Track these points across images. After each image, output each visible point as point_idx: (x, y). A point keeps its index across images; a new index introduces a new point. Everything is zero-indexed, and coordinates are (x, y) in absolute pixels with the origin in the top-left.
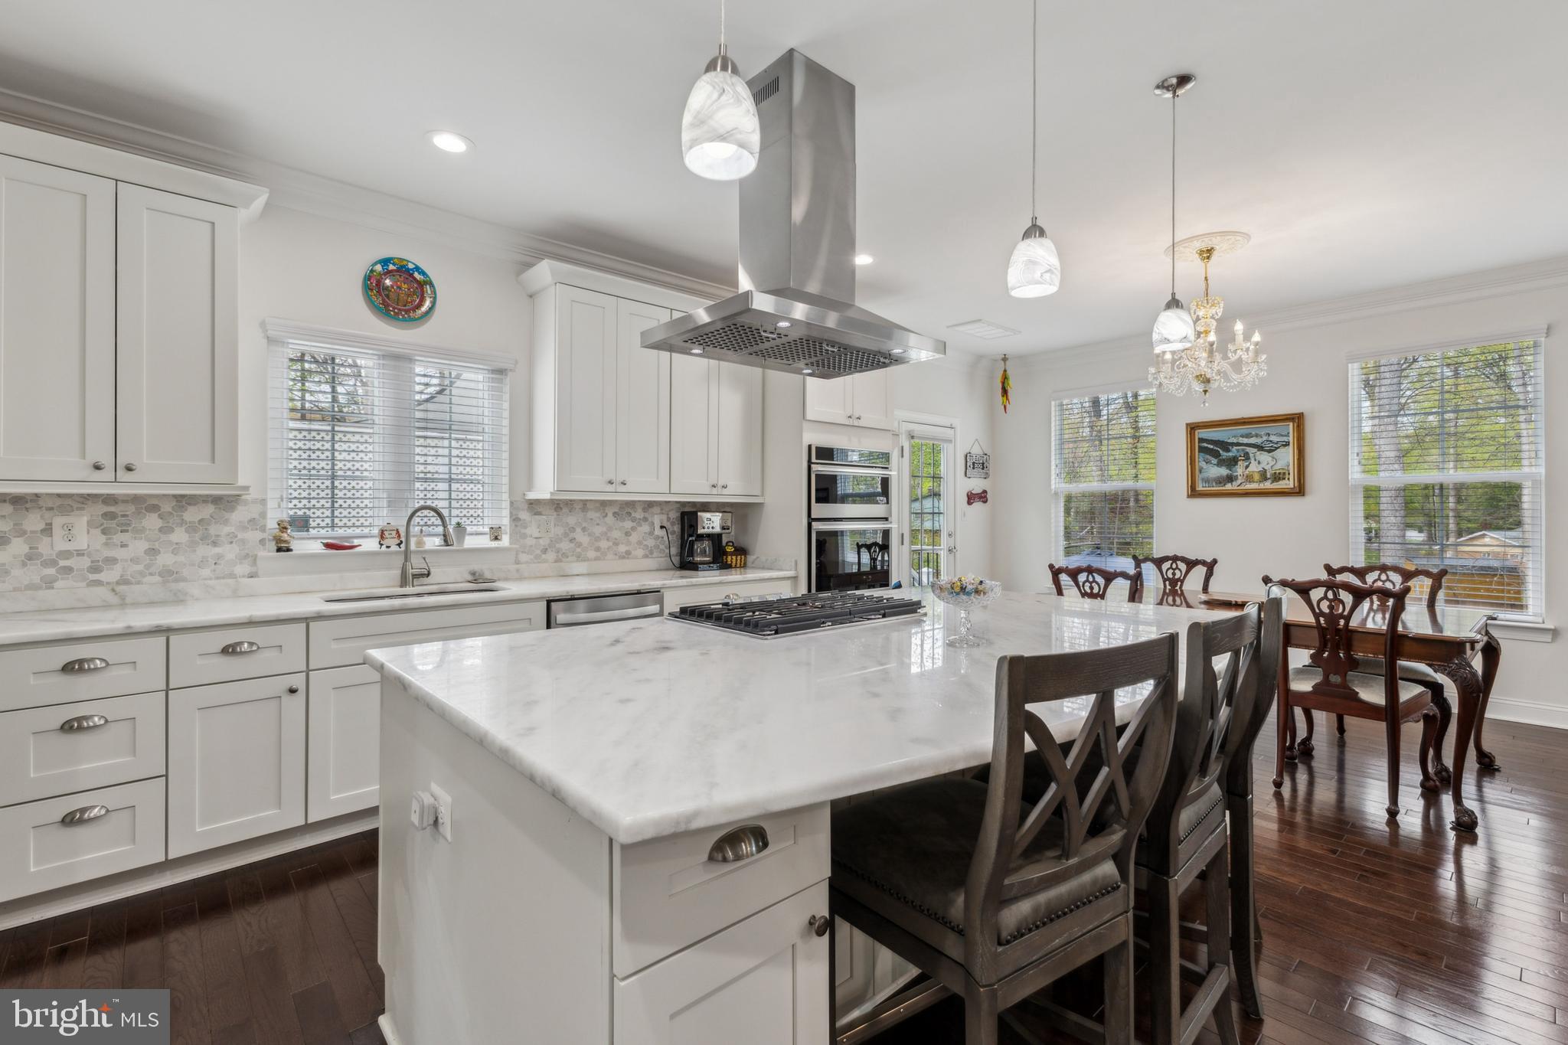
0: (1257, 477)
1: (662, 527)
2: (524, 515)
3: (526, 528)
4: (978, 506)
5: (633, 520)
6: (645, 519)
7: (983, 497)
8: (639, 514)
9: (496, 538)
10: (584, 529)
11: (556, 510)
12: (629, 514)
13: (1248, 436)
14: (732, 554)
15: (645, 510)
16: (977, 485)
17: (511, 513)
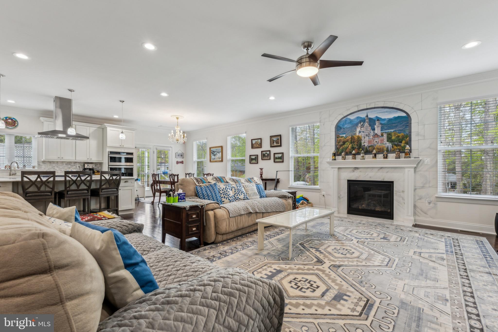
0: (218, 158)
1: (79, 167)
2: (41, 164)
3: (42, 166)
4: (180, 165)
5: (71, 165)
6: (74, 165)
7: (182, 162)
8: (73, 164)
9: (34, 168)
10: (57, 167)
11: (50, 163)
12: (70, 164)
13: (216, 150)
14: (96, 172)
15: (74, 163)
16: (180, 160)
17: (38, 163)
